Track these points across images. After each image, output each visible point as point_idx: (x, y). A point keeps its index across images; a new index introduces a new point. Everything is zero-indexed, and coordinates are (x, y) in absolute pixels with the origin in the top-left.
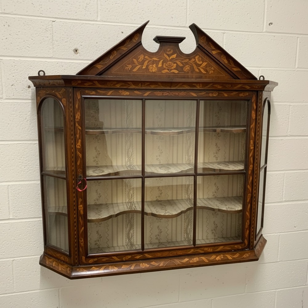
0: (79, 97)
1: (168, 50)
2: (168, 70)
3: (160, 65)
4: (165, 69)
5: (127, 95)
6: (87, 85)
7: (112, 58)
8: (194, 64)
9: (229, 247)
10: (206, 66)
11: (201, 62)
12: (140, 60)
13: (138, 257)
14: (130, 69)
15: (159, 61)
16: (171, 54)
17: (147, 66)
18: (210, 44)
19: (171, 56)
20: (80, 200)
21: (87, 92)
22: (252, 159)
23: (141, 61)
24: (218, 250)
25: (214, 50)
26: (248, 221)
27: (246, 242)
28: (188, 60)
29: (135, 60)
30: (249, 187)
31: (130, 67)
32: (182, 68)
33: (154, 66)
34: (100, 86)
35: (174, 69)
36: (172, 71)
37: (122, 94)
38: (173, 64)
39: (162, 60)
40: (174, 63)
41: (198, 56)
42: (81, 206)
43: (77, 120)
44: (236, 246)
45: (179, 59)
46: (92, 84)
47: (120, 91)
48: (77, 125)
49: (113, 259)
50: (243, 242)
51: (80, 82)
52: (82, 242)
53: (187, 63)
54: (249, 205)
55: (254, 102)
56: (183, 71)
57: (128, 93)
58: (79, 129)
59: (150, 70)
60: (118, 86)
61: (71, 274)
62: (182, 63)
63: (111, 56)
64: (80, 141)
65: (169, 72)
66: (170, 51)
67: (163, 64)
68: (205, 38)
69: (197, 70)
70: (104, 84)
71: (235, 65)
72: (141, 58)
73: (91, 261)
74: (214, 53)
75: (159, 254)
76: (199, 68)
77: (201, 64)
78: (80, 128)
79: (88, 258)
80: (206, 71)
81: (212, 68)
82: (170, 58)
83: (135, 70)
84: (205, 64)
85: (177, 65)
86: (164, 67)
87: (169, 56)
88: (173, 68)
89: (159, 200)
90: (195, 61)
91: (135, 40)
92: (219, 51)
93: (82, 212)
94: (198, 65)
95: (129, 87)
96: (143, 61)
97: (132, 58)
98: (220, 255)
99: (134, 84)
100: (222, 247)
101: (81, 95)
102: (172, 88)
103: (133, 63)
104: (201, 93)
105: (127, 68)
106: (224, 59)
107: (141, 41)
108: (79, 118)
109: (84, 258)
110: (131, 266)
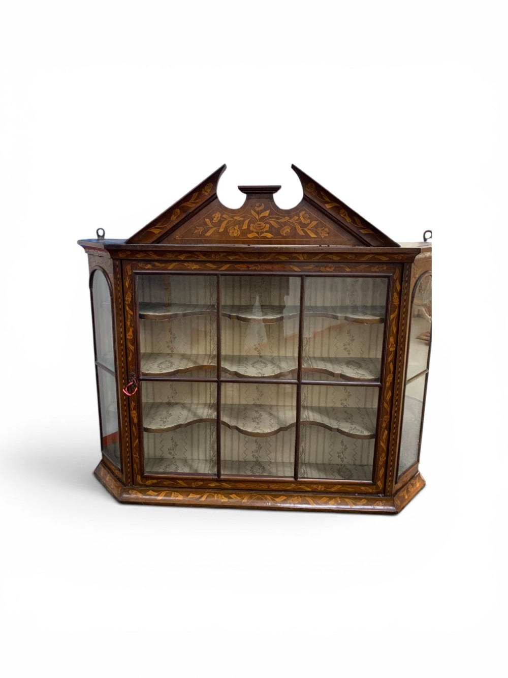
0: (130, 273)
1: (257, 204)
2: (257, 233)
3: (245, 227)
4: (253, 232)
5: (195, 270)
6: (139, 256)
7: (174, 219)
8: (296, 224)
9: (351, 488)
10: (316, 227)
11: (309, 221)
12: (215, 220)
13: (213, 485)
14: (201, 233)
15: (244, 221)
16: (261, 210)
17: (226, 228)
18: (322, 194)
19: (261, 213)
20: (133, 404)
21: (140, 265)
22: (391, 365)
23: (217, 221)
24: (333, 490)
25: (328, 203)
26: (384, 455)
27: (379, 483)
28: (287, 218)
29: (207, 220)
30: (385, 405)
31: (201, 229)
32: (278, 229)
33: (237, 227)
34: (156, 257)
35: (266, 232)
36: (262, 235)
37: (189, 267)
38: (264, 225)
39: (248, 220)
40: (266, 223)
41: (304, 212)
42: (135, 412)
43: (127, 303)
44: (363, 488)
45: (272, 218)
46: (145, 255)
47: (186, 264)
48: (127, 308)
49: (178, 483)
50: (374, 484)
51: (129, 253)
52: (137, 458)
53: (285, 224)
54: (386, 432)
55: (397, 279)
56: (281, 235)
57: (196, 266)
58: (131, 315)
59: (230, 234)
60: (182, 258)
61: (121, 495)
62: (278, 223)
63: (173, 216)
64: (131, 330)
65: (258, 236)
66: (260, 206)
67: (249, 226)
68: (314, 185)
69: (301, 233)
70: (162, 255)
71: (362, 225)
72: (216, 217)
73: (149, 482)
74: (328, 206)
75: (241, 484)
76: (305, 229)
77: (309, 224)
78: (132, 313)
79: (144, 478)
80: (316, 233)
81: (327, 229)
82: (261, 216)
83: (208, 234)
84: (314, 223)
85: (271, 226)
86: (251, 228)
87: (258, 213)
88: (265, 230)
89: (258, 403)
90: (299, 218)
91: (207, 194)
92: (336, 204)
93: (136, 420)
94: (304, 226)
95: (197, 258)
96: (220, 222)
97: (205, 218)
98: (335, 498)
99: (204, 255)
100: (340, 486)
101: (132, 270)
102: (261, 260)
103: (205, 224)
104: (307, 266)
105: (196, 231)
106: (345, 215)
107: (216, 194)
108: (130, 299)
109: (139, 477)
110: (202, 497)
